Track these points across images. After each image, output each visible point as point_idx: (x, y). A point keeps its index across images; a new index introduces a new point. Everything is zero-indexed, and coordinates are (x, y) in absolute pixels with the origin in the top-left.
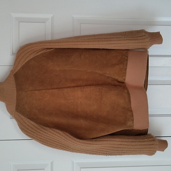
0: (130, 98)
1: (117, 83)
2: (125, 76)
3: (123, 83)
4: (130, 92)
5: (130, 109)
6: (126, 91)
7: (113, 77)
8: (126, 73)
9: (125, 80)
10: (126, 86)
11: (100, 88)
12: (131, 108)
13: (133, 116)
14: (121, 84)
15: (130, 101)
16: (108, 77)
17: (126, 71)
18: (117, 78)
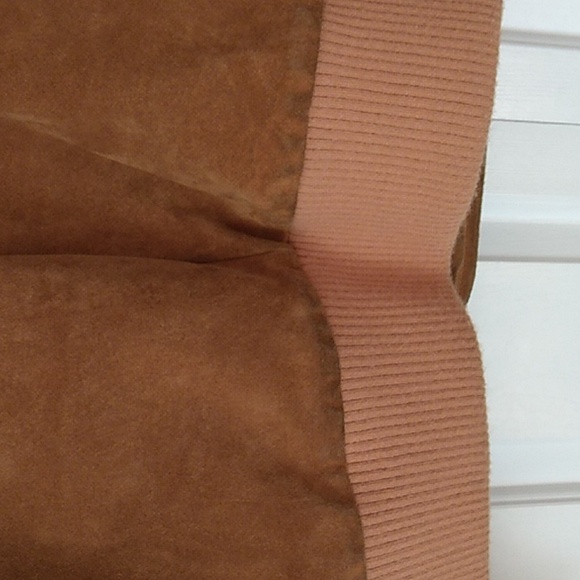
0: (337, 383)
1: (220, 240)
2: (296, 171)
3: (276, 236)
4: (333, 321)
5: (335, 482)
6: (300, 311)
7: (184, 180)
8: (299, 141)
9: (293, 207)
10: (299, 268)
11: (55, 276)
12: (341, 469)
13: (359, 549)
14: (258, 247)
15: (334, 409)
16: (141, 184)
17: (305, 119)
18: (217, 185)
